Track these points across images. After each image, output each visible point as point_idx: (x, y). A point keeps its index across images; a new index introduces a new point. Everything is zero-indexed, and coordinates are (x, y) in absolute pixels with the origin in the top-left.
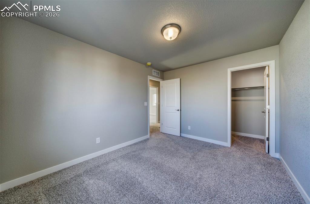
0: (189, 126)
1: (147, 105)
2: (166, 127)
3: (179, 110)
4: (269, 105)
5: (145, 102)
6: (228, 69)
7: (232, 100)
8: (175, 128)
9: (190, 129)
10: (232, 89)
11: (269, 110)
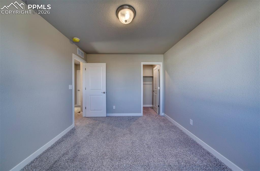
0: (114, 106)
1: (72, 89)
2: (91, 110)
3: (105, 92)
4: (159, 87)
5: (69, 85)
6: (142, 63)
7: (143, 84)
8: (101, 110)
9: (115, 108)
10: (143, 76)
11: (159, 90)
